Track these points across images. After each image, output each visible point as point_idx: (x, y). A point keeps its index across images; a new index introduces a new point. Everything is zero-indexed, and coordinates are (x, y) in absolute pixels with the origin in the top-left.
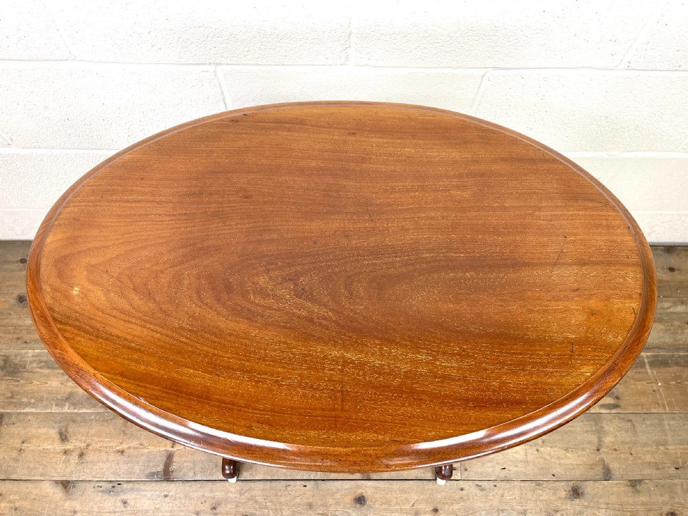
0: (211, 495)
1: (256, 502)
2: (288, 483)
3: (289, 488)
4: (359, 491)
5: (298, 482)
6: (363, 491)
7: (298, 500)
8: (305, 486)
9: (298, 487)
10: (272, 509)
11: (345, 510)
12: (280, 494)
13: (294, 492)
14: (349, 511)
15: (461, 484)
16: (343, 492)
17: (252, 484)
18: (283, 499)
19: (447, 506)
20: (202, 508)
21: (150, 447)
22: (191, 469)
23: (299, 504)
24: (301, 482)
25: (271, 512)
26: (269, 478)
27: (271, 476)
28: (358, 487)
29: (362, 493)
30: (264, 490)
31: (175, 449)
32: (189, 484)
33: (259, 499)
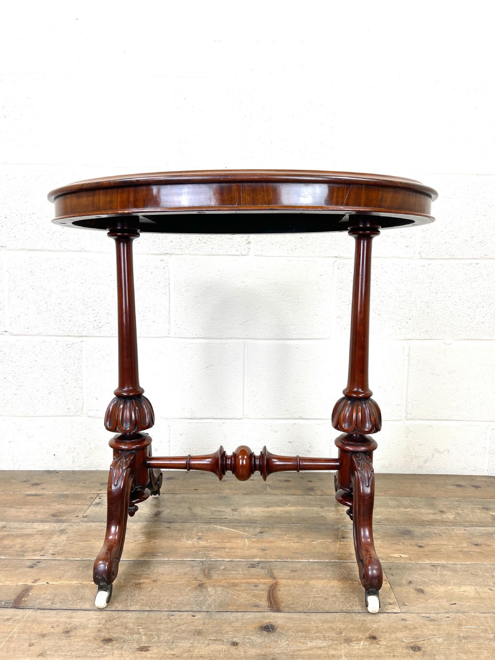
0: (68, 620)
1: (126, 628)
2: (172, 613)
3: (172, 618)
4: (267, 621)
5: (185, 612)
6: (271, 621)
7: (183, 628)
8: (194, 616)
9: (183, 617)
10: (145, 634)
11: (247, 637)
12: (159, 622)
13: (178, 620)
14: (252, 637)
15: (403, 616)
16: (245, 621)
17: (124, 614)
18: (162, 626)
19: (388, 635)
20: (52, 630)
21: (6, 582)
22: (49, 599)
23: (183, 632)
24: (189, 613)
25: (144, 637)
26: (147, 609)
27: (150, 607)
28: (264, 617)
29: (270, 622)
30: (138, 618)
31: (36, 584)
32: (42, 611)
33: (131, 625)
